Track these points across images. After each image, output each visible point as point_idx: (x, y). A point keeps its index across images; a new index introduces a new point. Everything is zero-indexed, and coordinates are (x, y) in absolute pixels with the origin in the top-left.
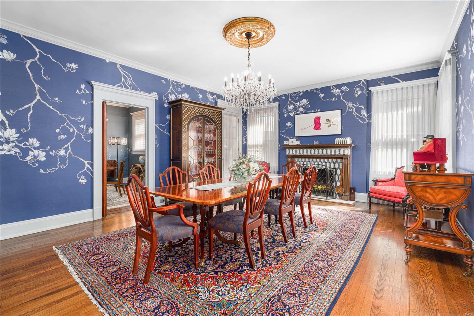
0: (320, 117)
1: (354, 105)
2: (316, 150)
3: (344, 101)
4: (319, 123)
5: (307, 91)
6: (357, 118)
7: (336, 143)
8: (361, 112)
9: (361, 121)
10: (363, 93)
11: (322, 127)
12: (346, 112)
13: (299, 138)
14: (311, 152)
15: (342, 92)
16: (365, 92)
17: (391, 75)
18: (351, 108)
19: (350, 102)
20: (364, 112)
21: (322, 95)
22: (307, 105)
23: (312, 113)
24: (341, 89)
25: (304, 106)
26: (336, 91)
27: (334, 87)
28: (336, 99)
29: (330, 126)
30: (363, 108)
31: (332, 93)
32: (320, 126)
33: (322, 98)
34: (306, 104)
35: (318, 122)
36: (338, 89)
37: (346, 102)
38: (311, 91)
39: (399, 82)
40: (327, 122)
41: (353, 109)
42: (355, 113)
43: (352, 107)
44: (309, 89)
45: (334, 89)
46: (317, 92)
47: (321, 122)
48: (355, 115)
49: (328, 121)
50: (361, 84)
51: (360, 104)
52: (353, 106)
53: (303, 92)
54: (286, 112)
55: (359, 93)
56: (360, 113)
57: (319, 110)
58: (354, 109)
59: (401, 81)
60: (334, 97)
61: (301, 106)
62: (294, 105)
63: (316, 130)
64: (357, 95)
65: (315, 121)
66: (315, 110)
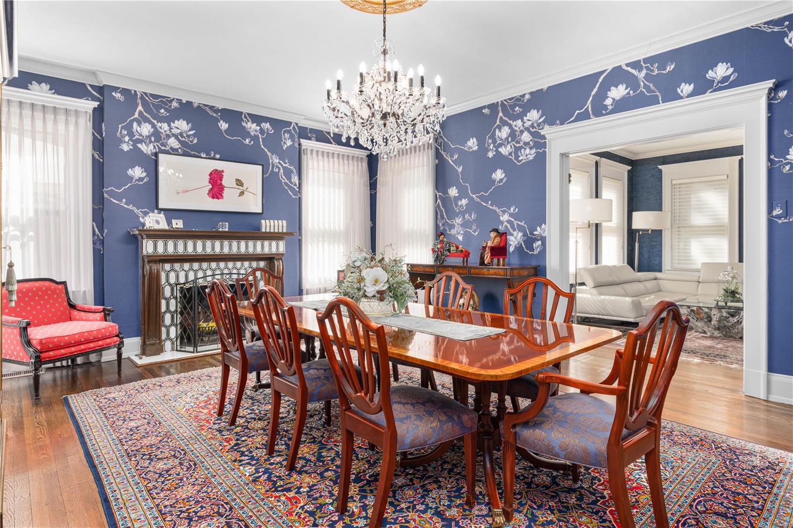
0: (223, 171)
1: (281, 162)
2: (226, 243)
3: (266, 150)
4: (221, 184)
5: (189, 103)
6: (286, 188)
7: (263, 230)
8: (291, 178)
9: (291, 194)
10: (293, 144)
11: (226, 193)
12: (269, 172)
13: (171, 213)
14: (213, 248)
15: (262, 131)
16: (297, 145)
17: (324, 130)
18: (277, 167)
19: (274, 156)
20: (295, 179)
21: (224, 126)
22: (188, 136)
23: (200, 157)
24: (260, 126)
25: (182, 137)
26: (252, 127)
27: (248, 118)
28: (252, 143)
29: (242, 193)
30: (294, 171)
31: (245, 127)
32: (222, 191)
33: (225, 131)
34: (186, 132)
35: (219, 181)
36: (255, 124)
37: (268, 153)
38: (199, 107)
39: (331, 143)
40: (237, 185)
41: (279, 169)
42: (283, 177)
43: (278, 165)
44: (197, 101)
45: (248, 121)
46: (214, 115)
47: (224, 183)
48: (283, 181)
49: (239, 183)
50: (291, 128)
51: (291, 164)
52: (279, 163)
53: (179, 101)
54: (127, 139)
55: (289, 143)
56: (289, 178)
57: (218, 156)
58: (282, 171)
59: (334, 143)
60: (247, 138)
61: (174, 135)
62: (154, 126)
63: (213, 198)
64: (285, 146)
65: (210, 179)
66: (208, 154)
